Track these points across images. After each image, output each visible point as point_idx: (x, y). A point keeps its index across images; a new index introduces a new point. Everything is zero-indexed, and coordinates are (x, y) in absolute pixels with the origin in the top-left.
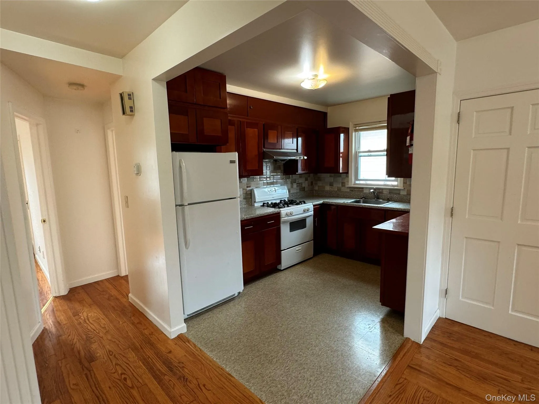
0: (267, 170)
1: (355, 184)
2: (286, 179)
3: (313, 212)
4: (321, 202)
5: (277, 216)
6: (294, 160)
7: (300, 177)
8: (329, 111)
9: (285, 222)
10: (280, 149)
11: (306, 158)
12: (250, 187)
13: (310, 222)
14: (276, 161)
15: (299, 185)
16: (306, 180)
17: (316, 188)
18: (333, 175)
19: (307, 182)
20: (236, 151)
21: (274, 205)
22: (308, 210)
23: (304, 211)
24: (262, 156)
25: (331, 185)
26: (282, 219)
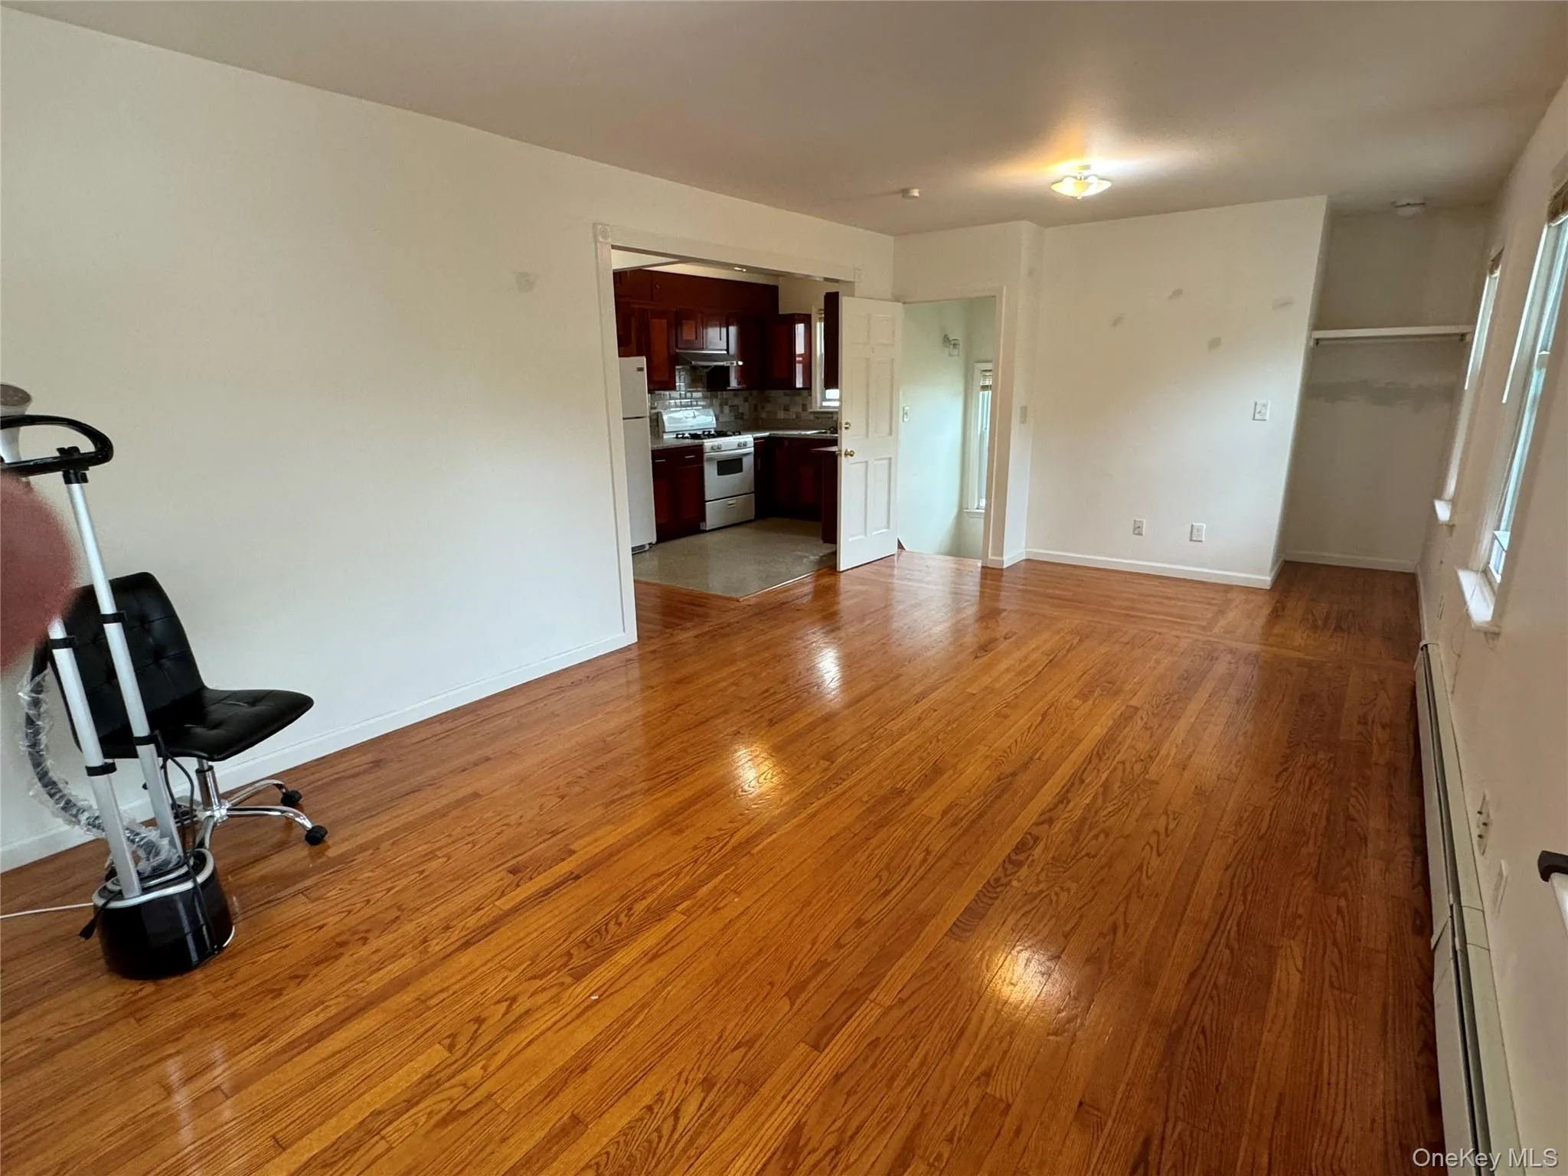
0: (680, 383)
1: (822, 407)
2: (712, 398)
3: (753, 449)
4: (767, 434)
5: (700, 449)
6: (723, 366)
7: (735, 395)
8: (781, 283)
9: (711, 459)
10: (703, 349)
11: (740, 363)
12: (655, 408)
13: (748, 463)
14: (694, 368)
15: (734, 408)
16: (746, 400)
17: (764, 415)
18: (787, 392)
19: (747, 404)
20: (642, 355)
21: (694, 436)
22: (745, 445)
23: (739, 445)
24: (675, 360)
25: (786, 409)
26: (706, 455)
